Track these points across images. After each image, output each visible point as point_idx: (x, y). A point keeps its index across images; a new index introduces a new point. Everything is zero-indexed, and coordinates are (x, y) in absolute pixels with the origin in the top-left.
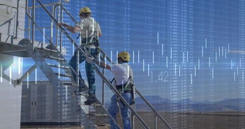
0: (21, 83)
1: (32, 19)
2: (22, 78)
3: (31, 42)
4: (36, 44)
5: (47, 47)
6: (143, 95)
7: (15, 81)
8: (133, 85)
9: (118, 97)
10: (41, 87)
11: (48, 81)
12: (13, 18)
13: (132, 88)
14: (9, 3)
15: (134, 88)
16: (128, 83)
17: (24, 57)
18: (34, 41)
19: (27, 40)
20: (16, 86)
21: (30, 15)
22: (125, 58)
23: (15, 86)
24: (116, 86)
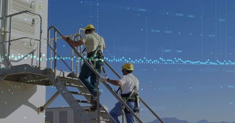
0: (45, 111)
1: (54, 50)
2: (45, 105)
3: (54, 71)
4: (58, 73)
5: (68, 76)
6: (160, 117)
7: (39, 108)
8: (137, 94)
9: (123, 105)
10: (63, 113)
11: (69, 106)
12: (36, 50)
13: (136, 98)
14: (32, 36)
15: (138, 97)
16: (133, 92)
17: (46, 85)
18: (56, 71)
19: (50, 70)
20: (40, 113)
21: (52, 46)
22: (129, 68)
23: (38, 114)
24: (121, 95)
